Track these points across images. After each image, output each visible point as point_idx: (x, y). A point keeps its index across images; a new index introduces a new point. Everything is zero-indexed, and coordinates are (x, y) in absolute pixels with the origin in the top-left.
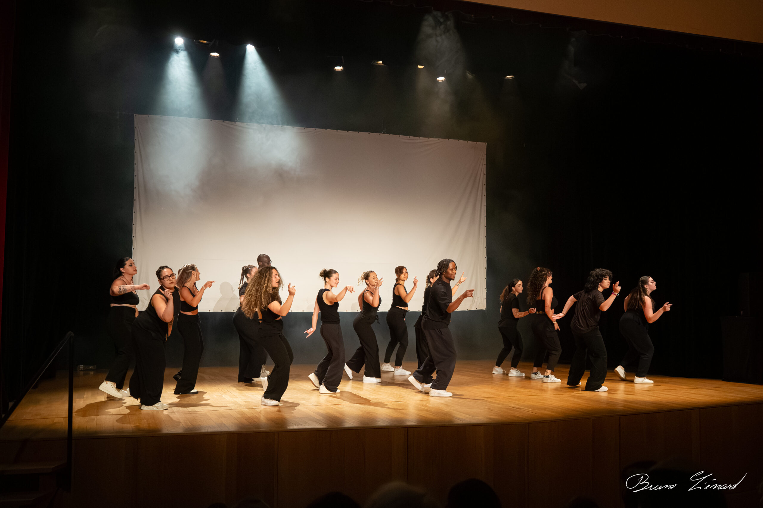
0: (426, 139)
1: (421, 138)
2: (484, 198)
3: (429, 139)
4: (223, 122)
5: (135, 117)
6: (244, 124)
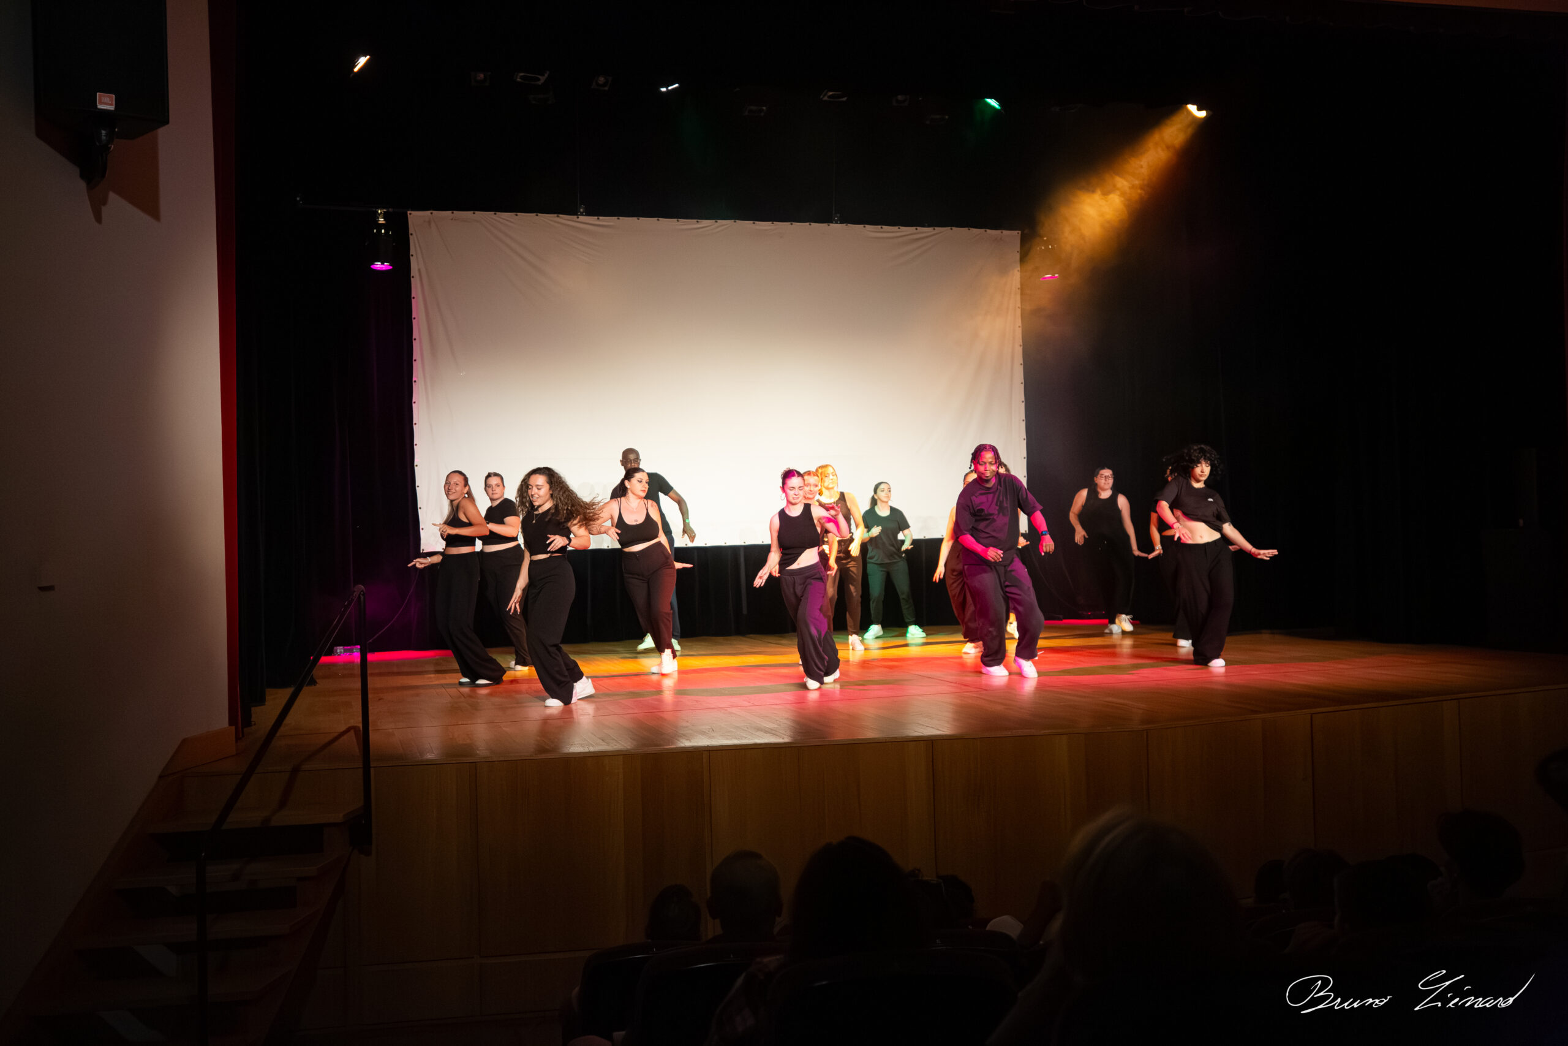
0: (912, 229)
1: (903, 228)
2: (1019, 332)
3: (916, 229)
4: (558, 216)
5: (409, 215)
6: (592, 219)
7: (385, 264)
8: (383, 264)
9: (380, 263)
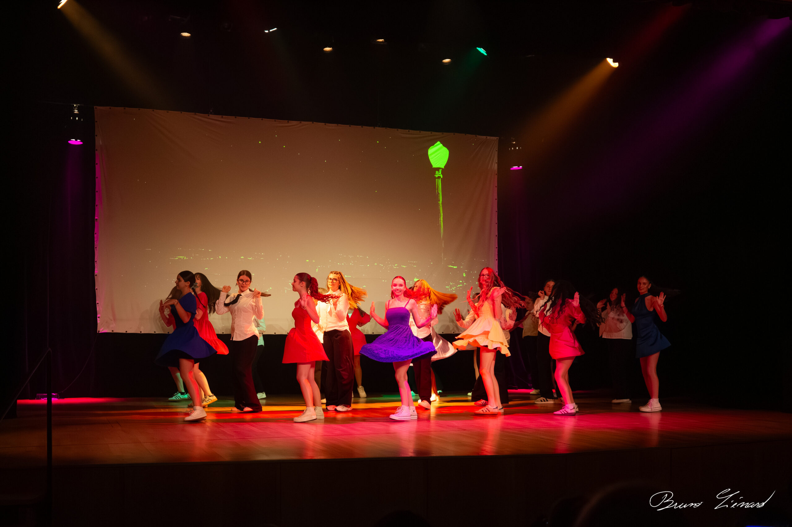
0: (429, 133)
1: (423, 132)
2: (496, 202)
3: (431, 133)
4: (195, 114)
5: (95, 109)
6: (218, 117)
7: (78, 140)
8: (76, 140)
9: (74, 140)
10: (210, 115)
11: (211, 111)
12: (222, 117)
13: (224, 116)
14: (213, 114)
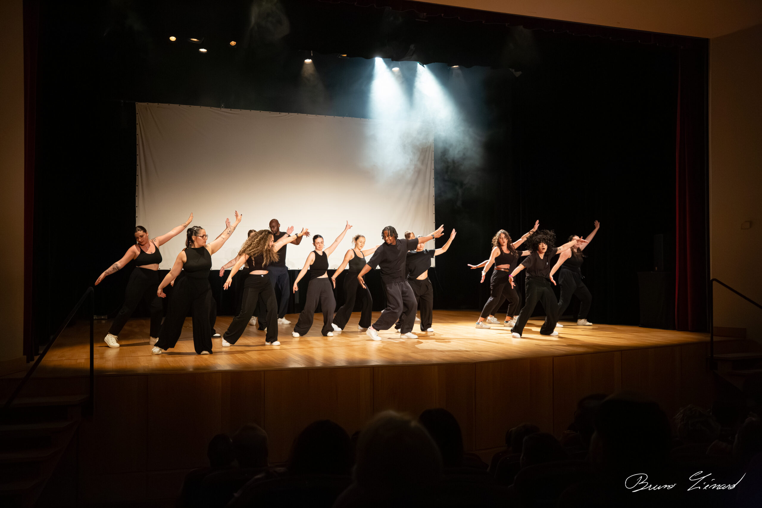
2: (433, 171)
4: (211, 108)
5: (136, 105)
6: (228, 110)
10: (222, 109)
11: (223, 105)
12: (231, 110)
13: (232, 109)
14: (225, 108)
